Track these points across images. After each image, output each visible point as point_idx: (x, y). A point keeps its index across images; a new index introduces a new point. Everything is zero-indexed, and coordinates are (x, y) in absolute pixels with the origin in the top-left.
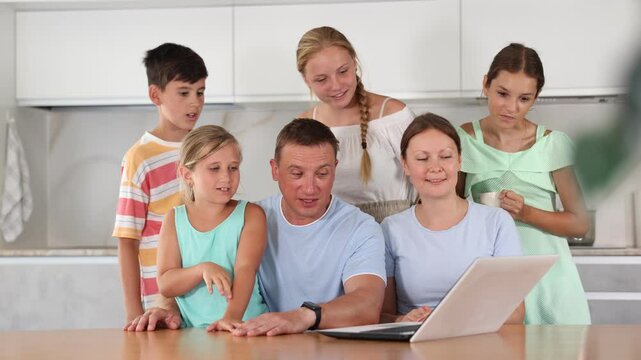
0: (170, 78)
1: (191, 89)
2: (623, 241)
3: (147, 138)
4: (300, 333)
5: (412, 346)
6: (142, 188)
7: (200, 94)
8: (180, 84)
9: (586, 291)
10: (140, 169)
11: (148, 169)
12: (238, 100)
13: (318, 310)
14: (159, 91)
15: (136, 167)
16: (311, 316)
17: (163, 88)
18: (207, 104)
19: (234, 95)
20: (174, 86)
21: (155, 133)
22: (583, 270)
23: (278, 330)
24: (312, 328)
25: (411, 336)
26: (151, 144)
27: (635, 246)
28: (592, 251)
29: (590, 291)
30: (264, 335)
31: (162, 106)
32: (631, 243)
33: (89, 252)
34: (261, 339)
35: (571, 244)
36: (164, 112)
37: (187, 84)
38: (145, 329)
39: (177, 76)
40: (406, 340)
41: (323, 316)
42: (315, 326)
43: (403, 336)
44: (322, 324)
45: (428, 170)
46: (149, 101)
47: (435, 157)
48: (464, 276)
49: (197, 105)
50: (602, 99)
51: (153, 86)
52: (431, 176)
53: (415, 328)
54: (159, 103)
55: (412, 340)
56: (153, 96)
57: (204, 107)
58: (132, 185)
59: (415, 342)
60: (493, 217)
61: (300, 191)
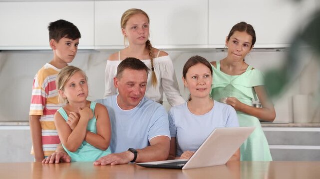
0: (62, 37)
1: (72, 43)
2: (287, 120)
3: (48, 66)
4: (126, 164)
5: (183, 171)
6: (46, 90)
7: (76, 45)
8: (67, 40)
9: (269, 144)
10: (46, 80)
11: (49, 81)
12: (96, 48)
13: (135, 153)
14: (55, 43)
15: (44, 79)
16: (132, 156)
17: (58, 41)
18: (79, 50)
19: (94, 46)
20: (64, 40)
21: (51, 63)
22: (267, 134)
23: (116, 162)
24: (132, 161)
25: (183, 166)
26: (50, 69)
27: (293, 122)
28: (272, 125)
29: (271, 144)
30: (109, 164)
31: (56, 50)
32: (291, 121)
33: (20, 123)
34: (108, 167)
35: (261, 121)
36: (57, 53)
37: (71, 40)
38: (54, 162)
39: (66, 36)
40: (180, 168)
41: (138, 156)
42: (133, 161)
43: (179, 166)
44: (137, 160)
45: (198, 84)
46: (50, 48)
47: (201, 77)
48: (210, 136)
49: (74, 51)
50: (278, 50)
51: (53, 40)
52: (199, 87)
53: (185, 163)
54: (55, 49)
55: (183, 168)
56: (52, 45)
57: (78, 51)
58: (41, 88)
59: (185, 169)
60: (226, 109)
61: (131, 93)
